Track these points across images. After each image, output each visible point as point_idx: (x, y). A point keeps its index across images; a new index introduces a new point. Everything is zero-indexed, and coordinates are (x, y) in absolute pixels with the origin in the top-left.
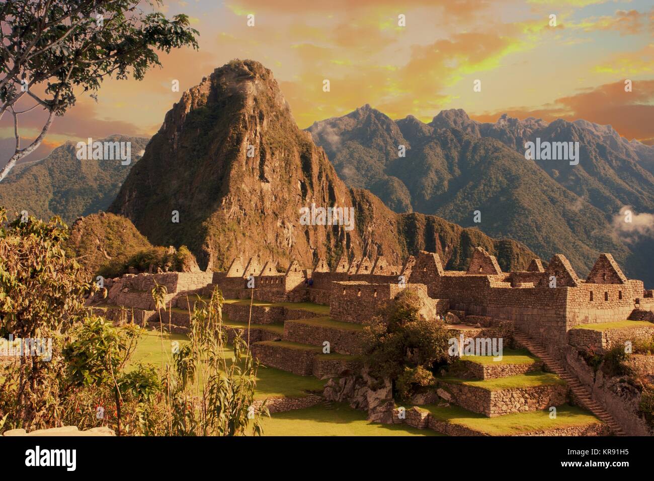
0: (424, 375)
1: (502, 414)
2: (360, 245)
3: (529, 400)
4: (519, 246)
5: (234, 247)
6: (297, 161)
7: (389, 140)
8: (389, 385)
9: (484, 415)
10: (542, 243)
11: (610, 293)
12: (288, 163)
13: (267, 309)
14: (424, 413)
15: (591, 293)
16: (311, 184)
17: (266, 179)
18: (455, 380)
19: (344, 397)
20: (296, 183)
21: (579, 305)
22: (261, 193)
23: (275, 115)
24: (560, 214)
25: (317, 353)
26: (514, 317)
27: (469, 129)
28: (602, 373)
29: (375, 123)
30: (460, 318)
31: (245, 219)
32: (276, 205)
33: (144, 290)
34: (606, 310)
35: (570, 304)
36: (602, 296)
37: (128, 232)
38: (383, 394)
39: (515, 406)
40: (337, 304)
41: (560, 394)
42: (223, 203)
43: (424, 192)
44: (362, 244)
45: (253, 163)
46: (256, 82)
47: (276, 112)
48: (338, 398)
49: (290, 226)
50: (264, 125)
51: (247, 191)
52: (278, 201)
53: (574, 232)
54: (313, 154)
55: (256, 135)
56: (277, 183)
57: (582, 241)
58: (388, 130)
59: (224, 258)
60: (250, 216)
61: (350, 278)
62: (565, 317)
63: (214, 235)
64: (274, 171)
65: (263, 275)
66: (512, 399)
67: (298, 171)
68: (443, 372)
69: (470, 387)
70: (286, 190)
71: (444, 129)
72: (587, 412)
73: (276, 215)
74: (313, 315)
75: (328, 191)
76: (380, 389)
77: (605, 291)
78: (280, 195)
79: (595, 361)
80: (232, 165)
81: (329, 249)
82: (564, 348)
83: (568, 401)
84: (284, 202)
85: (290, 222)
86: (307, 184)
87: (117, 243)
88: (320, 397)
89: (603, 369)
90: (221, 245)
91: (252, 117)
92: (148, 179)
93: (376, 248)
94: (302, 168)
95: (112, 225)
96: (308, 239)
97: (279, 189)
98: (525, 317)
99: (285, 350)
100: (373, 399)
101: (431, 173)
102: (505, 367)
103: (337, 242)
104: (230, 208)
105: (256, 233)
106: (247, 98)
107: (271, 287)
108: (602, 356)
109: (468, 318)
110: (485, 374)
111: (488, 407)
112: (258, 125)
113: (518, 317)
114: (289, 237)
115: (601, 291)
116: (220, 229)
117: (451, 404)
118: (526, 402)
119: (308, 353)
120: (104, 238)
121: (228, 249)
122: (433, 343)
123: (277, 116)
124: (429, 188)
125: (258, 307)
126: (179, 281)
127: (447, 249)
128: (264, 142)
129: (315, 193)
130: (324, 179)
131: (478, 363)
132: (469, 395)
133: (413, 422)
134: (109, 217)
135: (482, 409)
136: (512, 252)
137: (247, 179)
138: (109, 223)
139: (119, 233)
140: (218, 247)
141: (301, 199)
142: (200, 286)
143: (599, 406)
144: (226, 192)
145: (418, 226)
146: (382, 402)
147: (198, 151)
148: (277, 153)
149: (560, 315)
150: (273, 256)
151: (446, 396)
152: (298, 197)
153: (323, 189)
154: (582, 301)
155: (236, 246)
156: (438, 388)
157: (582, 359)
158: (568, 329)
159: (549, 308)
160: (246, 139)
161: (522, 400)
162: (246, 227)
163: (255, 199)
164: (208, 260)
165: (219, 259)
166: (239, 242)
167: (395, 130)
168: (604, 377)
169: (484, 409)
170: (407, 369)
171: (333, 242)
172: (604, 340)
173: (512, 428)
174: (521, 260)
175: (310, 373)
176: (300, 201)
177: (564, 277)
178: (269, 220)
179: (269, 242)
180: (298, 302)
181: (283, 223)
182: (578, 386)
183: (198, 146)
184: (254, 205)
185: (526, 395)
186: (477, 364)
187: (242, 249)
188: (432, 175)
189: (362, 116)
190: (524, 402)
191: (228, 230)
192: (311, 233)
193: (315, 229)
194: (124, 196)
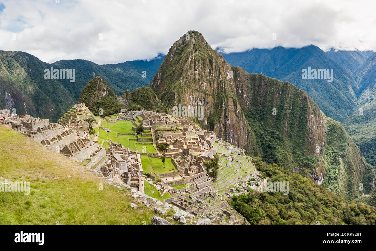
5: (184, 91)
6: (208, 62)
12: (204, 63)
16: (212, 69)
17: (196, 70)
20: (207, 69)
22: (194, 74)
31: (188, 82)
32: (200, 77)
45: (192, 65)
46: (195, 39)
49: (204, 83)
51: (189, 74)
54: (213, 60)
55: (193, 56)
56: (200, 70)
64: (199, 67)
67: (208, 65)
70: (203, 72)
73: (200, 80)
75: (218, 71)
78: (201, 74)
84: (203, 76)
85: (204, 82)
91: (192, 51)
96: (211, 87)
97: (201, 72)
105: (192, 86)
106: (191, 45)
114: (204, 86)
121: (182, 92)
127: (266, 85)
128: (196, 58)
129: (214, 71)
130: (217, 67)
137: (190, 71)
147: (177, 61)
148: (200, 61)
152: (208, 74)
153: (216, 70)
162: (189, 85)
163: (192, 76)
166: (186, 90)
174: (291, 89)
178: (197, 82)
179: (197, 88)
187: (187, 92)
191: (182, 86)
192: (212, 84)
193: (214, 83)
194: (158, 74)
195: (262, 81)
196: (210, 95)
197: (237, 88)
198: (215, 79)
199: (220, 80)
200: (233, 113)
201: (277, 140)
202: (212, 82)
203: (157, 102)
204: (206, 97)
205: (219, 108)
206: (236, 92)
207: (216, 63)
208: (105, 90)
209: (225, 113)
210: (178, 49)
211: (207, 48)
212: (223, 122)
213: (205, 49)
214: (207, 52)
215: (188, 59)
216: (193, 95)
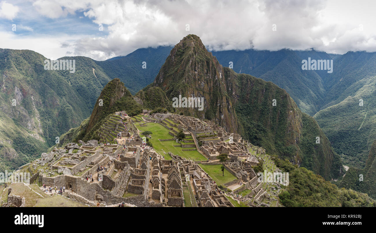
6: (205, 64)
12: (203, 65)
16: (209, 70)
17: (196, 70)
20: (205, 70)
22: (195, 74)
32: (199, 77)
45: (193, 67)
46: (195, 42)
49: (203, 83)
51: (191, 74)
54: (210, 62)
55: (193, 59)
56: (199, 71)
60: (191, 81)
64: (198, 68)
67: (206, 67)
70: (202, 72)
73: (199, 80)
78: (200, 74)
84: (201, 76)
85: (203, 81)
91: (193, 53)
92: (166, 69)
96: (208, 86)
104: (186, 80)
105: (193, 86)
114: (202, 85)
128: (196, 60)
129: (210, 72)
130: (213, 68)
137: (191, 71)
144: (184, 76)
147: (179, 62)
148: (199, 63)
152: (205, 74)
162: (190, 84)
163: (193, 76)
178: (197, 81)
179: (197, 87)
181: (201, 82)
184: (193, 78)
187: (189, 90)
191: (185, 86)
192: (209, 83)
193: (210, 83)
194: (160, 73)
195: (249, 80)
196: (207, 93)
197: (227, 86)
198: (211, 79)
199: (215, 80)
200: (226, 109)
201: (262, 132)
202: (209, 82)
203: (166, 100)
204: (204, 95)
205: (215, 105)
206: (227, 90)
207: (212, 64)
208: (124, 91)
209: (220, 109)
210: (179, 51)
211: (204, 51)
212: (218, 117)
213: (203, 52)
214: (205, 54)
215: (189, 61)
216: (194, 93)
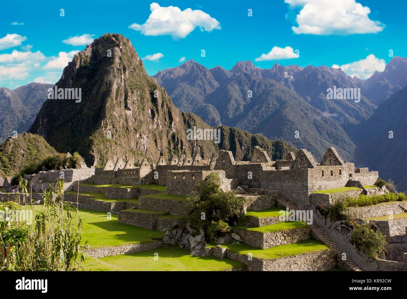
0: (224, 226)
1: (270, 247)
2: (189, 147)
3: (286, 238)
4: (287, 144)
5: (110, 151)
6: (148, 96)
7: (205, 81)
8: (202, 233)
9: (260, 248)
10: (302, 142)
11: (334, 171)
12: (142, 98)
13: (129, 190)
14: (224, 249)
15: (323, 171)
16: (157, 110)
17: (129, 108)
18: (242, 228)
19: (176, 241)
20: (148, 110)
21: (316, 179)
22: (126, 117)
23: (133, 68)
24: (312, 124)
25: (159, 215)
26: (277, 188)
27: (255, 73)
28: (330, 219)
29: (196, 71)
30: (245, 190)
31: (116, 134)
32: (136, 125)
33: (52, 181)
34: (332, 182)
35: (310, 179)
36: (329, 173)
37: (42, 144)
38: (199, 238)
39: (279, 242)
40: (171, 184)
41: (305, 233)
42: (102, 124)
43: (228, 113)
44: (191, 146)
45: (120, 98)
46: (121, 48)
47: (134, 66)
48: (173, 242)
49: (145, 137)
50: (126, 74)
51: (117, 116)
52: (137, 121)
53: (320, 134)
54: (158, 92)
55: (121, 80)
56: (136, 110)
57: (326, 140)
58: (205, 75)
59: (104, 159)
60: (119, 132)
61: (179, 168)
62: (307, 186)
63: (97, 144)
64: (133, 103)
65: (126, 168)
66: (277, 237)
67: (149, 102)
68: (235, 223)
69: (251, 231)
70: (142, 114)
71: (239, 74)
72: (322, 243)
73: (136, 131)
74: (157, 192)
75: (168, 114)
76: (197, 235)
77: (331, 170)
78: (138, 118)
79: (325, 212)
80: (107, 100)
81: (170, 151)
82: (307, 205)
83: (310, 237)
84: (141, 122)
85: (145, 134)
86: (155, 111)
87: (35, 152)
88: (161, 242)
89: (330, 217)
90: (102, 151)
91: (118, 69)
92: (54, 111)
93: (199, 149)
94: (151, 101)
95: (31, 140)
97: (137, 114)
98: (284, 188)
99: (139, 214)
100: (193, 241)
101: (232, 101)
102: (272, 218)
103: (175, 146)
104: (106, 127)
105: (123, 143)
106: (115, 58)
107: (131, 176)
108: (330, 209)
109: (250, 190)
110: (260, 223)
111: (262, 243)
112: (123, 74)
113: (280, 188)
114: (144, 144)
115: (329, 170)
116: (101, 141)
117: (240, 242)
118: (285, 239)
119: (153, 215)
120: (26, 149)
121: (106, 153)
122: (228, 206)
123: (135, 69)
124: (231, 110)
125: (123, 188)
126: (74, 174)
127: (243, 148)
128: (127, 85)
129: (160, 116)
130: (165, 107)
131: (256, 216)
132: (251, 236)
133: (218, 254)
134: (29, 136)
135: (258, 244)
136: (283, 148)
137: (117, 109)
138: (29, 140)
139: (36, 146)
140: (100, 152)
141: (151, 120)
142: (87, 177)
143: (328, 239)
144: (104, 117)
145: (225, 134)
146: (199, 243)
148: (135, 91)
149: (304, 185)
150: (135, 156)
151: (237, 237)
152: (149, 119)
153: (165, 113)
154: (317, 176)
155: (111, 150)
156: (232, 233)
157: (318, 211)
158: (309, 194)
159: (298, 181)
160: (115, 83)
161: (283, 238)
162: (117, 139)
163: (122, 121)
164: (94, 160)
165: (101, 159)
166: (113, 148)
167: (209, 74)
168: (331, 221)
169: (260, 244)
170: (213, 222)
171: (172, 146)
172: (330, 199)
173: (276, 255)
175: (155, 228)
176: (151, 121)
177: (306, 162)
178: (132, 134)
179: (132, 147)
180: (148, 184)
181: (140, 135)
182: (317, 228)
183: (85, 89)
184: (122, 125)
185: (285, 235)
186: (255, 218)
187: (115, 152)
188: (233, 102)
189: (189, 67)
190: (283, 239)
191: (106, 141)
192: (158, 141)
193: (161, 138)
194: (39, 122)
195: (236, 139)
197: (192, 153)
198: (162, 130)
199: (171, 133)
202: (158, 137)
